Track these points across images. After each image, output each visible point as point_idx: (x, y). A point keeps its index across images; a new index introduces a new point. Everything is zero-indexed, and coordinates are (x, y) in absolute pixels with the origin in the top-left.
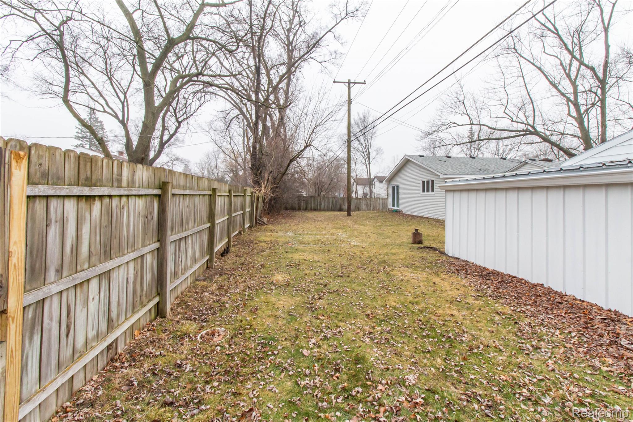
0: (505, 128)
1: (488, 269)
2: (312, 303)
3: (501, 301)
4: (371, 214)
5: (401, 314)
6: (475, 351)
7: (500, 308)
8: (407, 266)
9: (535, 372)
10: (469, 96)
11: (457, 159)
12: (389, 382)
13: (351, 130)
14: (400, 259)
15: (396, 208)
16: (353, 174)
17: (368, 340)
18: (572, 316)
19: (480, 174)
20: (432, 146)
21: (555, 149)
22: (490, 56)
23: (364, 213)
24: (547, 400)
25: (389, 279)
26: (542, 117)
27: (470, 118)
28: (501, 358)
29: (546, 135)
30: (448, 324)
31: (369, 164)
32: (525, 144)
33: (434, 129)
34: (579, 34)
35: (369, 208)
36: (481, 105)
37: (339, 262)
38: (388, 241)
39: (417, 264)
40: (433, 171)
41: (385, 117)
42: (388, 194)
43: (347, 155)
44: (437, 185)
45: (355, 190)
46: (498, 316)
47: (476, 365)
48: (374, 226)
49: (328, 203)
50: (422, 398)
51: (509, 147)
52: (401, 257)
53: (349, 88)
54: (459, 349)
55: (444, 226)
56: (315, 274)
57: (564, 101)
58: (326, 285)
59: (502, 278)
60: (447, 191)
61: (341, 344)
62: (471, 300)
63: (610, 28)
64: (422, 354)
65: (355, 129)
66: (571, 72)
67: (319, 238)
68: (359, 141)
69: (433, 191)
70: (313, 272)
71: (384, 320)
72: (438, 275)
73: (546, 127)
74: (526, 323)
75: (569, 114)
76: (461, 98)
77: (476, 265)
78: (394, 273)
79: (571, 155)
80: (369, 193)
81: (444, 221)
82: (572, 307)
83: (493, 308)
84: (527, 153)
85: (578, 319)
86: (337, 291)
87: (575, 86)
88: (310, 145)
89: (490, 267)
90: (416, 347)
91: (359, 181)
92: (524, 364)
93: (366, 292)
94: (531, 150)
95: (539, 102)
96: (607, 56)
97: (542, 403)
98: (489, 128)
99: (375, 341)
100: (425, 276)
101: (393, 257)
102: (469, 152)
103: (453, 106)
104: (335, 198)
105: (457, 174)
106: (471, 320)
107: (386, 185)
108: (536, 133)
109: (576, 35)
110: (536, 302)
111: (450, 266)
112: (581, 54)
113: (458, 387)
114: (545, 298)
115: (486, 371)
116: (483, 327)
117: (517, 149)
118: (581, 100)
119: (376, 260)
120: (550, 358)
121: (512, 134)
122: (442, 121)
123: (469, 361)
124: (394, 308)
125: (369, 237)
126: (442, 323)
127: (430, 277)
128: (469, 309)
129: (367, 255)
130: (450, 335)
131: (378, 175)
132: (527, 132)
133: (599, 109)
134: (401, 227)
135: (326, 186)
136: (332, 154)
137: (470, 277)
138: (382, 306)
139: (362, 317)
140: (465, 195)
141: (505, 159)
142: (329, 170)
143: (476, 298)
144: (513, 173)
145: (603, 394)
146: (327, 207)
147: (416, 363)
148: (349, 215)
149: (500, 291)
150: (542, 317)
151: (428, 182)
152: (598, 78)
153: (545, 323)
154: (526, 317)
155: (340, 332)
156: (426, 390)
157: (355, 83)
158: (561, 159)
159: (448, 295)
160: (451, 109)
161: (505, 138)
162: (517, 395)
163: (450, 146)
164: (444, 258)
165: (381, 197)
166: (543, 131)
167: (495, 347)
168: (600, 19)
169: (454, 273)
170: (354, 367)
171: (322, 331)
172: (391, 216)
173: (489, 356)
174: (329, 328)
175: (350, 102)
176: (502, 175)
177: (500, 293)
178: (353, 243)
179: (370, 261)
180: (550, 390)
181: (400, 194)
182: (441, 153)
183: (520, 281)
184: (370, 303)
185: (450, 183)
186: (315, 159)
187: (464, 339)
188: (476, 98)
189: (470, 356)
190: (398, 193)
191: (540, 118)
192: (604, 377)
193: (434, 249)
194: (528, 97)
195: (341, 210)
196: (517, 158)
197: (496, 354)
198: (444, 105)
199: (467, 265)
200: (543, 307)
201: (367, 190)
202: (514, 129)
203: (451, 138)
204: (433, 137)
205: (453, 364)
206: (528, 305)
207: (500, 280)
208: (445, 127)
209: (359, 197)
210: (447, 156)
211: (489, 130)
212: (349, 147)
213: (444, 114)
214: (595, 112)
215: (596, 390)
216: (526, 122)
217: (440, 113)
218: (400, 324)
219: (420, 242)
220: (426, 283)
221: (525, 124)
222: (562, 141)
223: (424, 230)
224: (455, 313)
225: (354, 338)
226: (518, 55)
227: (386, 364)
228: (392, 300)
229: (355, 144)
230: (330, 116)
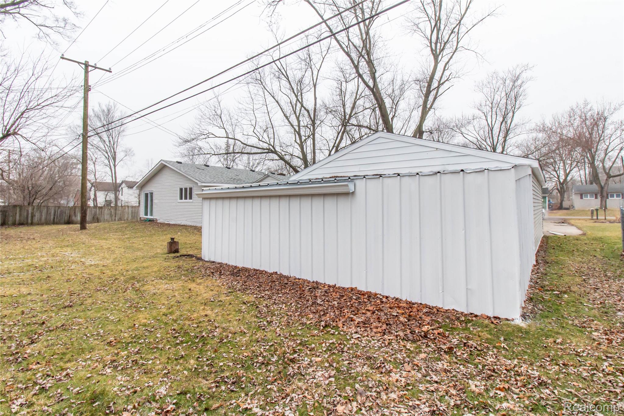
0: (255, 146)
1: (238, 267)
2: (17, 353)
3: (247, 292)
4: (116, 225)
5: (153, 330)
6: (225, 340)
7: (246, 298)
8: (161, 278)
9: (267, 341)
10: (225, 112)
11: (214, 168)
12: (136, 404)
13: (89, 122)
14: (152, 272)
15: (149, 217)
16: (90, 177)
17: (109, 371)
18: (293, 291)
19: (234, 184)
20: (191, 153)
21: (288, 167)
22: (243, 82)
23: (107, 225)
24: (275, 359)
25: (139, 295)
26: (279, 140)
27: (226, 131)
28: (245, 339)
29: (282, 155)
30: (202, 325)
31: (115, 166)
32: (268, 160)
33: (193, 137)
34: (301, 84)
35: (113, 218)
36: (236, 121)
37: (65, 290)
38: (139, 254)
39: (172, 274)
40: (192, 178)
41: (137, 115)
42: (139, 201)
43: (81, 153)
44: (195, 192)
45: (92, 197)
46: (244, 305)
47: (225, 352)
48: (120, 239)
49: (48, 213)
50: (174, 404)
51: (257, 161)
52: (154, 270)
53: (87, 72)
54: (211, 344)
55: (201, 232)
56: (23, 313)
57: (293, 130)
58: (43, 323)
59: (249, 272)
60: (204, 199)
61: (68, 389)
62: (223, 298)
63: (317, 86)
64: (175, 362)
65: (95, 123)
66: (297, 111)
67: (30, 263)
68: (100, 137)
69: (191, 198)
70: (19, 310)
71: (131, 342)
72: (194, 281)
73: (282, 149)
74: (264, 305)
75: (295, 141)
76: (219, 112)
77: (229, 265)
78: (145, 288)
79: (297, 172)
80: (113, 200)
81: (201, 228)
82: (293, 285)
83: (241, 299)
84: (270, 167)
85: (296, 293)
86: (63, 326)
87: (299, 122)
88: (15, 133)
89: (240, 265)
90: (168, 358)
91: (99, 186)
92: (261, 338)
93: (108, 317)
94: (273, 165)
95: (277, 128)
96: (315, 105)
97: (271, 362)
98: (242, 143)
99: (120, 368)
100: (181, 284)
101: (145, 271)
102: (225, 163)
103: (211, 118)
104: (59, 207)
105: (214, 183)
106: (223, 315)
107: (137, 191)
108: (275, 152)
109: (299, 84)
110: (271, 287)
111: (206, 270)
112: (302, 99)
113: (208, 378)
114: (277, 283)
115: (233, 355)
116: (232, 318)
117: (262, 163)
118: (302, 133)
119: (122, 278)
120: (278, 326)
121: (259, 151)
122: (201, 130)
123: (219, 352)
124: (145, 325)
125: (113, 252)
126: (196, 326)
127: (186, 284)
128: (221, 305)
129: (110, 273)
130: (204, 334)
131: (127, 180)
132: (270, 151)
133: (312, 140)
134: (155, 238)
135: (44, 191)
136: (55, 149)
137: (224, 277)
138: (130, 327)
139: (101, 347)
140: (220, 202)
141: (254, 171)
142: (50, 170)
143: (227, 295)
144: (258, 184)
145: (306, 339)
146: (46, 219)
147: (169, 373)
148: (83, 227)
149: (247, 284)
150: (275, 297)
151: (186, 189)
152: (311, 118)
153: (277, 302)
154: (264, 300)
155: (68, 374)
156: (178, 394)
157: (96, 68)
158: (291, 174)
159: (203, 298)
160: (209, 121)
161: (254, 153)
162: (255, 364)
163: (209, 156)
164: (201, 263)
165: (130, 205)
166: (280, 151)
167: (241, 332)
168: (312, 78)
169: (209, 276)
170: (89, 408)
171: (35, 383)
172: (143, 226)
173: (236, 341)
174: (48, 376)
175: (87, 89)
176: (249, 185)
177: (247, 285)
178: (88, 263)
179: (114, 281)
180: (277, 351)
181: (155, 201)
182: (199, 161)
183: (262, 272)
184: (113, 328)
185: (207, 191)
186: (24, 154)
187: (215, 333)
188: (231, 115)
189: (220, 347)
190: (152, 200)
191: (278, 141)
192: (308, 328)
193: (191, 256)
194: (270, 123)
195: (69, 222)
196: (263, 171)
197: (241, 337)
198: (203, 116)
199: (221, 266)
200: (276, 289)
201: (111, 196)
202: (260, 147)
203: (209, 147)
204: (192, 144)
205: (205, 359)
206: (266, 291)
207: (247, 275)
208: (204, 137)
209: (99, 205)
210: (205, 165)
211: (242, 145)
212: (85, 143)
213: (203, 123)
214: (309, 142)
215: (303, 339)
216: (268, 143)
217: (198, 123)
218: (152, 340)
219: (177, 251)
220: (181, 291)
221: (268, 144)
222: (292, 160)
223: (180, 238)
224: (209, 312)
225: (89, 375)
226: (263, 87)
227: (133, 388)
228: (143, 318)
229: (94, 140)
230: (53, 100)
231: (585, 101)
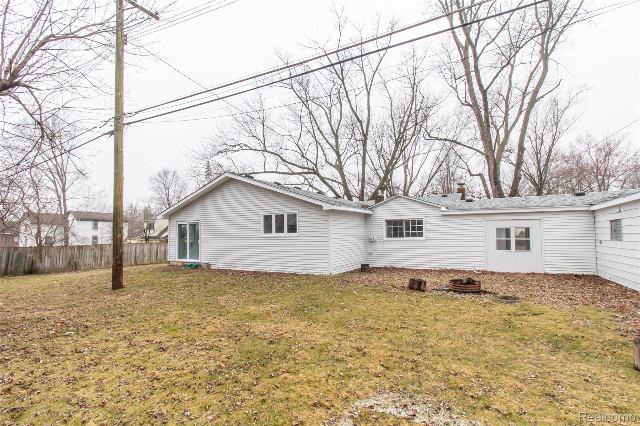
15: (188, 260)
69: (293, 230)
98: (282, 159)
151: (280, 217)
181: (203, 236)
231: (588, 132)
